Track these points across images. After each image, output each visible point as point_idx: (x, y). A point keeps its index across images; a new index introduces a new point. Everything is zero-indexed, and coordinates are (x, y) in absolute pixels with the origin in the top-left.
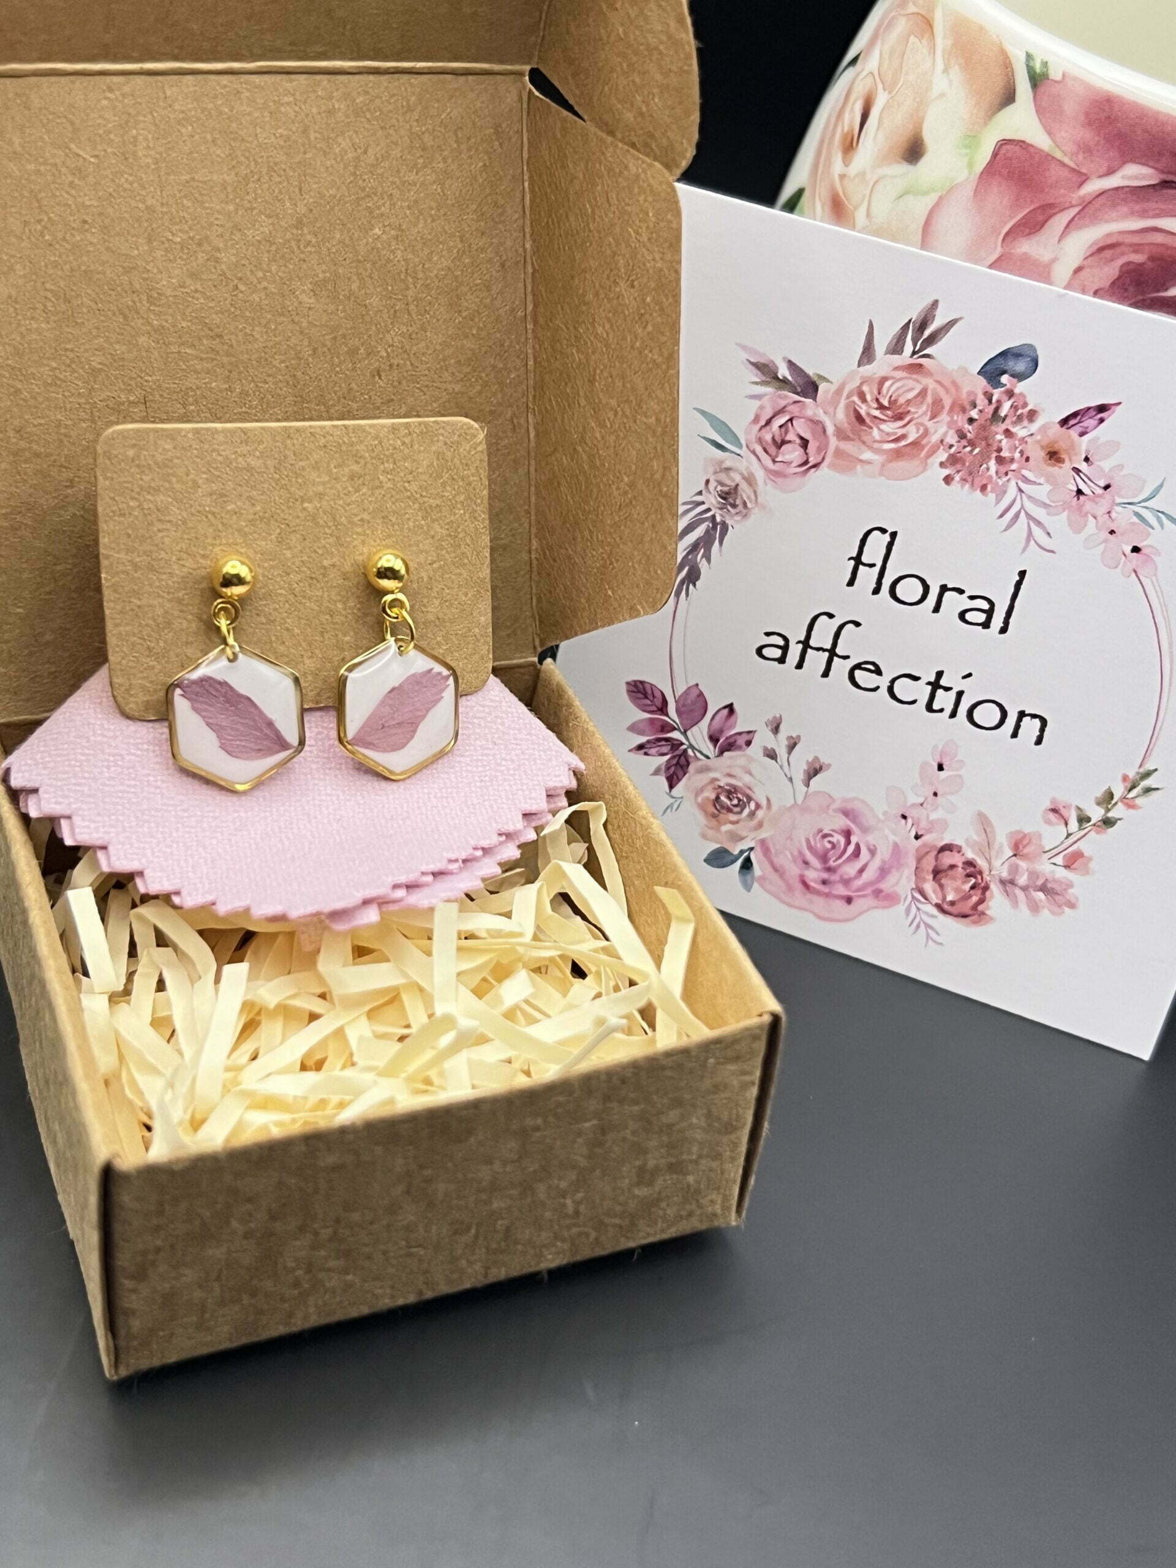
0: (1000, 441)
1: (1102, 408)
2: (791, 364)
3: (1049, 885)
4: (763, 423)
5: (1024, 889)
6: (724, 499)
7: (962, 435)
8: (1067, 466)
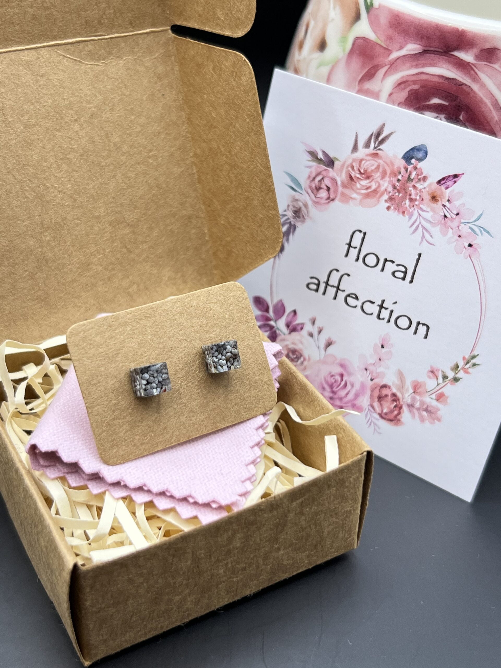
0: (411, 190)
1: (456, 176)
2: (324, 153)
3: (429, 409)
4: (311, 179)
5: (418, 409)
6: (294, 213)
7: (394, 187)
8: (440, 203)
